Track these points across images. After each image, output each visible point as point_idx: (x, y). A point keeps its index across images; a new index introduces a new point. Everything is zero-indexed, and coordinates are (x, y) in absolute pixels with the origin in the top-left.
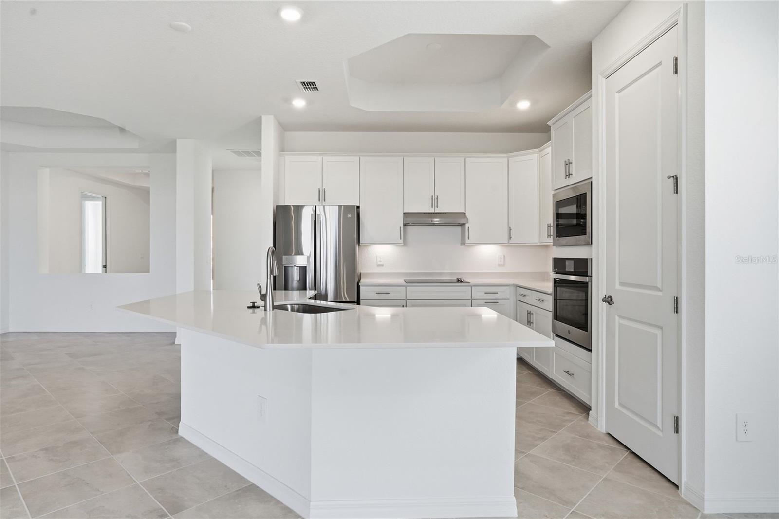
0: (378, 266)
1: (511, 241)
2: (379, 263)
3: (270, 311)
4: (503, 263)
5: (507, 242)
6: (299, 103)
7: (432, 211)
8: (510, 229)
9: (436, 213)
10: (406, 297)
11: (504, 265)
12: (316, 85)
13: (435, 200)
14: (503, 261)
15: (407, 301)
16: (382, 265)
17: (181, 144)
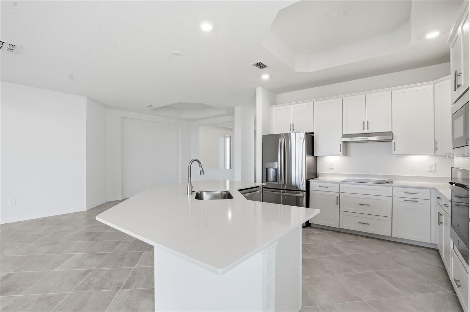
0: (330, 169)
1: (437, 152)
2: (331, 167)
3: (189, 195)
4: (433, 169)
5: (433, 153)
6: (265, 77)
7: (364, 132)
8: (436, 142)
9: (367, 133)
10: (340, 191)
11: (435, 171)
12: (263, 64)
13: (366, 124)
14: (434, 168)
15: (340, 193)
16: (333, 169)
17: (237, 109)
